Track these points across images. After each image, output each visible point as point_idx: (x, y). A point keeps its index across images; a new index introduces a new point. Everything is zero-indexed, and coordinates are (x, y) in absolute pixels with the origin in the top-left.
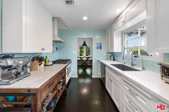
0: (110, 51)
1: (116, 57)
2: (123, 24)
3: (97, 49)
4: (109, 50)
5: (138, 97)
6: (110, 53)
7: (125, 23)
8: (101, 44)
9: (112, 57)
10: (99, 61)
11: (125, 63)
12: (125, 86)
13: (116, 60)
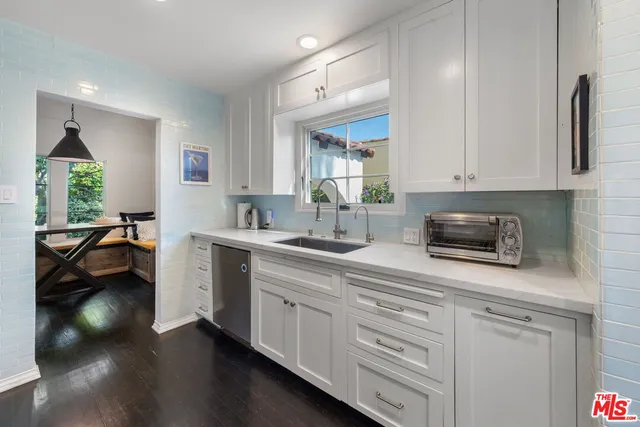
0: (252, 191)
1: (269, 213)
2: (318, 98)
3: (183, 182)
4: (245, 187)
5: (406, 314)
6: (245, 199)
7: (324, 96)
8: (205, 156)
9: (255, 212)
10: (193, 237)
11: (310, 232)
12: (361, 301)
13: (272, 225)
